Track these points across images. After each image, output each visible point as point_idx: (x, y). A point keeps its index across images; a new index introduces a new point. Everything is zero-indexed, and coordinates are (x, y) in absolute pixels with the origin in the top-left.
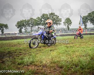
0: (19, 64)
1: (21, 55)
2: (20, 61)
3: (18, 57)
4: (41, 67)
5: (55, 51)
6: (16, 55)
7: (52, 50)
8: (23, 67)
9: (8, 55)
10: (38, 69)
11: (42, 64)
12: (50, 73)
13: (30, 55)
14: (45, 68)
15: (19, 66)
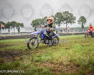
0: (37, 61)
1: (37, 52)
2: (37, 58)
3: (35, 55)
4: (58, 65)
5: (71, 49)
6: (33, 52)
7: (67, 48)
8: (40, 64)
9: (25, 53)
10: (55, 67)
11: (59, 62)
12: (67, 71)
13: (47, 53)
14: (62, 66)
15: (37, 63)
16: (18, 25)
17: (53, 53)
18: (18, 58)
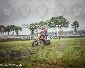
0: (34, 62)
1: (34, 54)
2: (34, 59)
4: (53, 65)
7: (61, 50)
8: (37, 64)
9: (23, 54)
10: (50, 67)
13: (43, 54)
14: (57, 66)
16: (17, 28)
18: (17, 58)
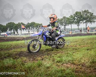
0: (59, 62)
1: (58, 53)
2: (59, 59)
3: (56, 55)
4: (80, 66)
5: (92, 50)
6: (54, 53)
7: (88, 49)
8: (62, 65)
9: (46, 53)
10: (77, 68)
11: (81, 63)
12: (90, 72)
13: (68, 54)
14: (85, 67)
15: (58, 64)
16: (38, 25)
17: (74, 54)
18: (40, 58)
